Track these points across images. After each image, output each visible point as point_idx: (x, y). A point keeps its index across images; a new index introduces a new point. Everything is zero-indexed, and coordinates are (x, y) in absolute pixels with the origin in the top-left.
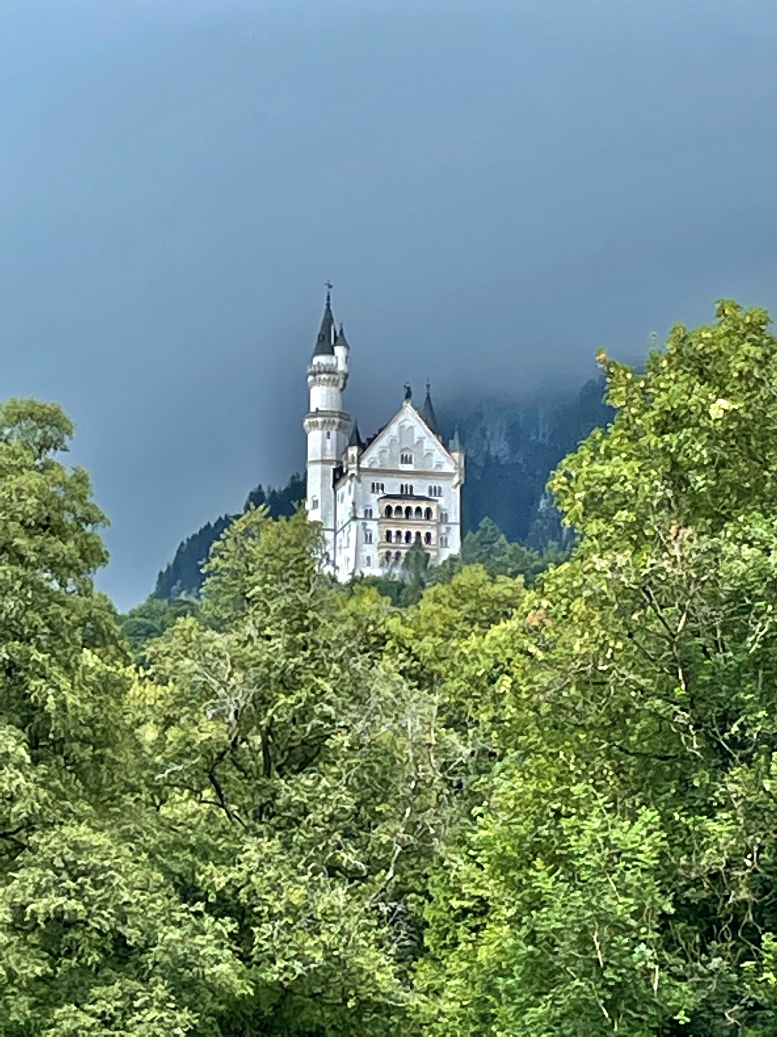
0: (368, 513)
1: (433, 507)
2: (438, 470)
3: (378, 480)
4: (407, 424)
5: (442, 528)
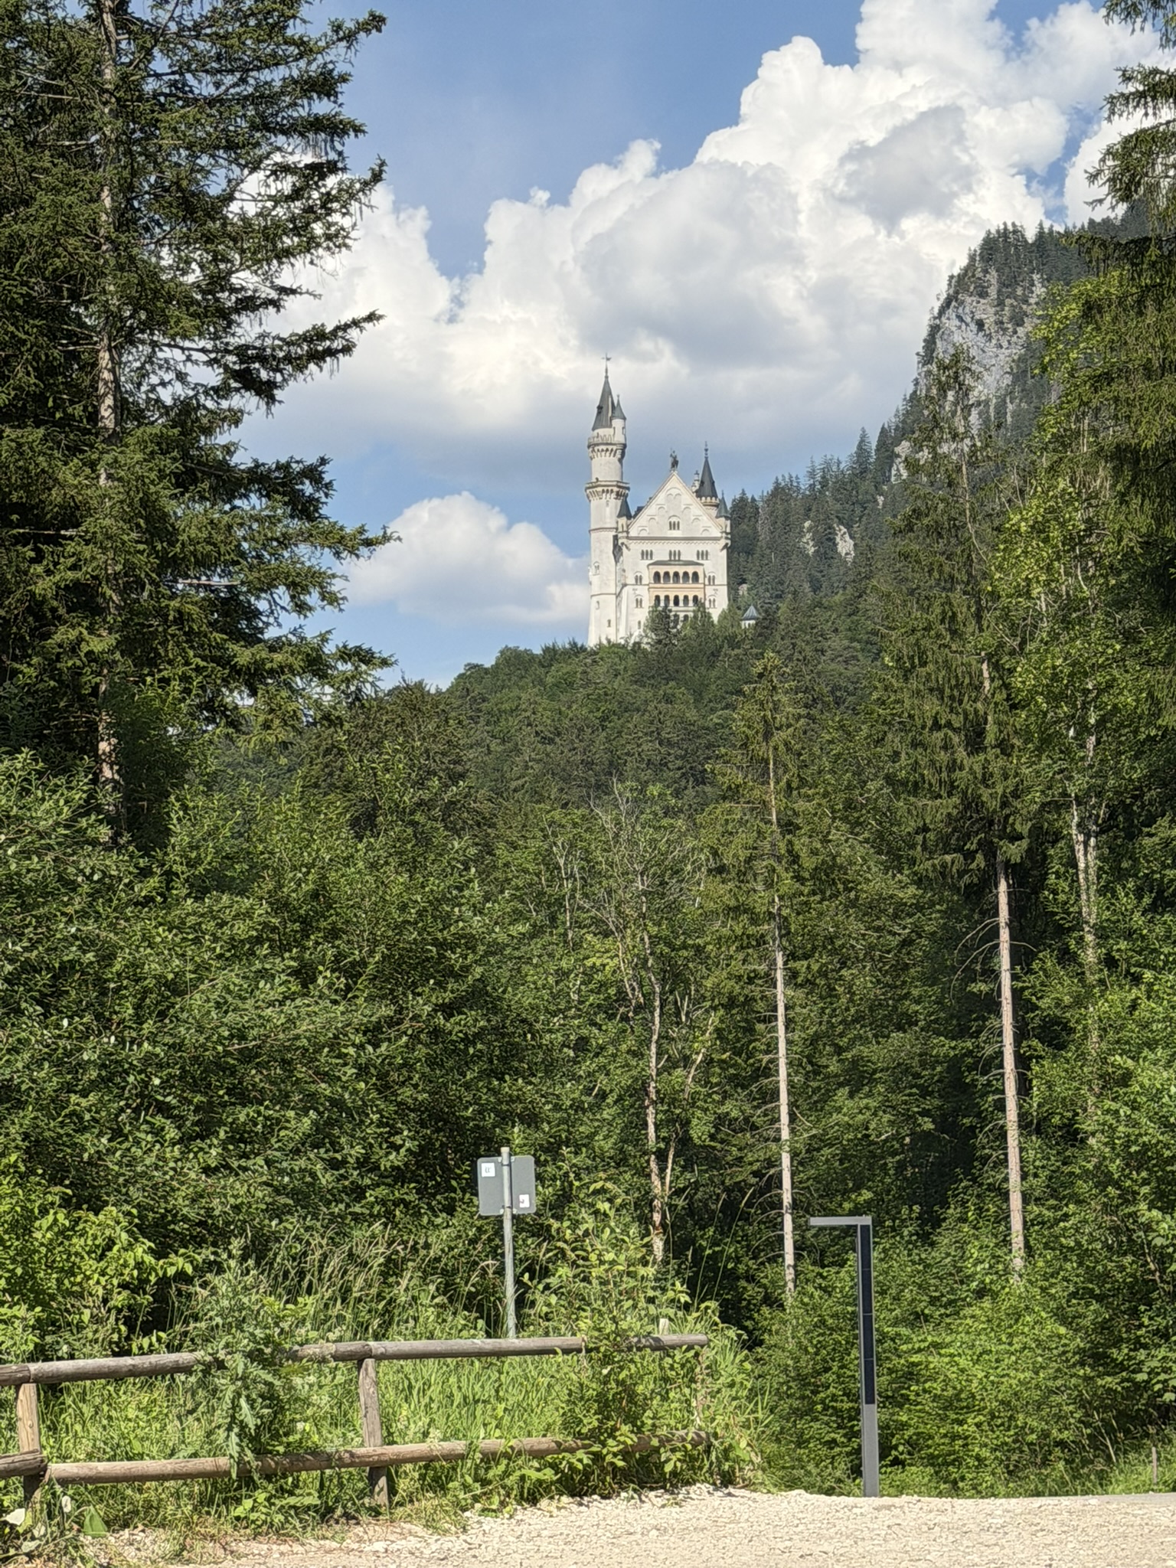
0: (639, 580)
1: (700, 570)
2: (705, 535)
3: (647, 546)
4: (674, 492)
5: (709, 590)
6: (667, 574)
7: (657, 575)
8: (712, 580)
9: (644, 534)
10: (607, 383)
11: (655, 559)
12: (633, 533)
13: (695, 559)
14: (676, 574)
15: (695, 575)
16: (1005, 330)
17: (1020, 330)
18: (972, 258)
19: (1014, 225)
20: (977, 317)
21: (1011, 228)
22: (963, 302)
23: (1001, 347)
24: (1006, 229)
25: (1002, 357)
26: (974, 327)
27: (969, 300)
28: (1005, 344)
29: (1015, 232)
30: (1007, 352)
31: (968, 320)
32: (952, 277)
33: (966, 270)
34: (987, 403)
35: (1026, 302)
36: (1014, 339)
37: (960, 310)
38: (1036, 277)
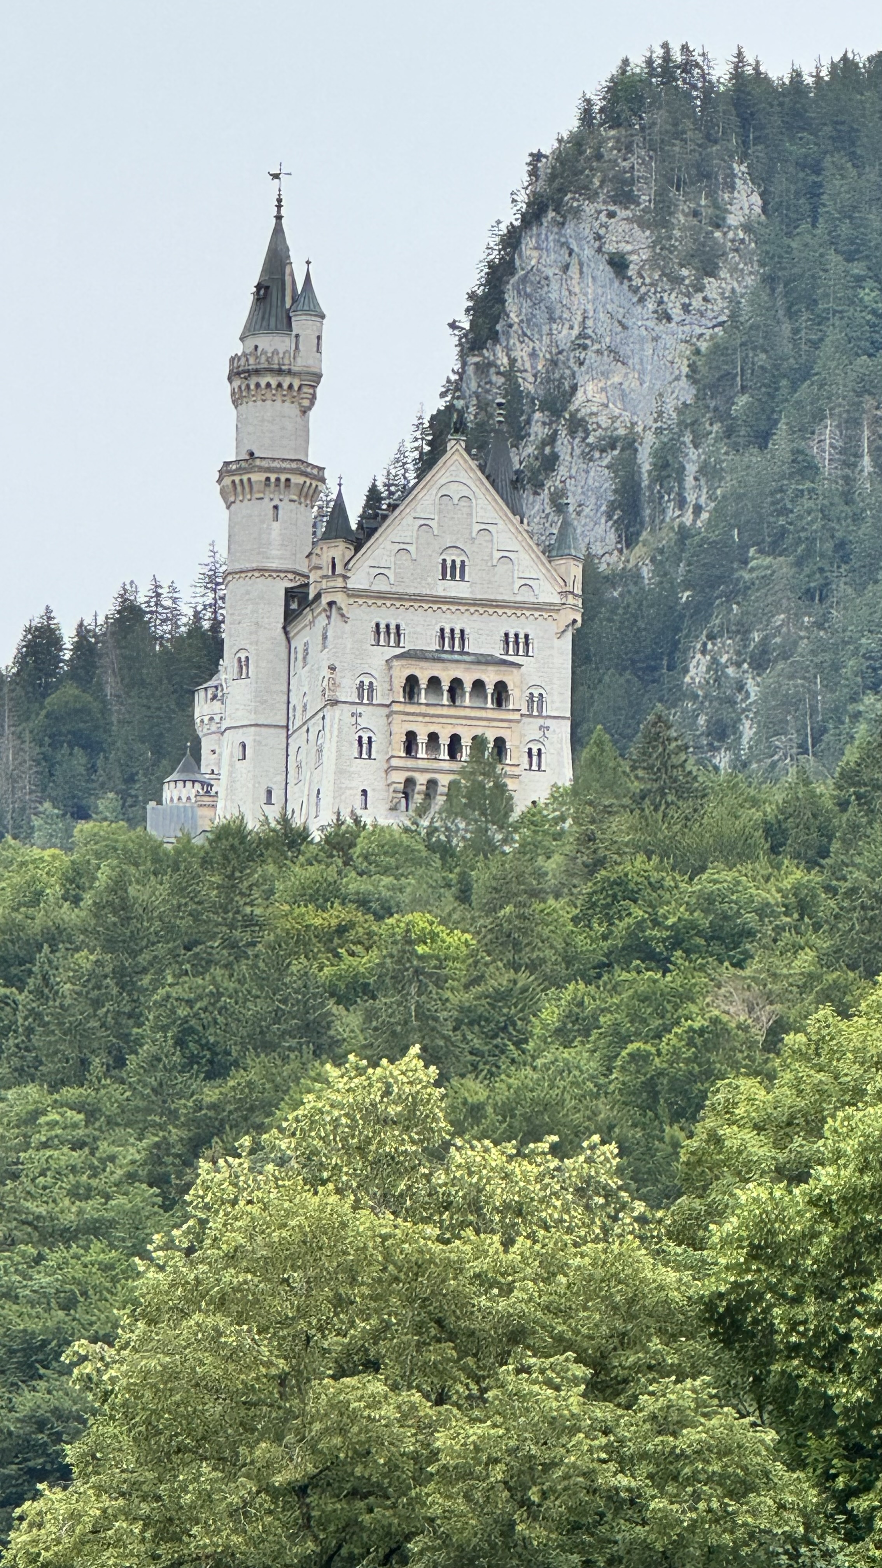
0: (366, 691)
1: (511, 679)
2: (526, 596)
3: (388, 616)
4: (456, 491)
5: (531, 729)
6: (434, 682)
7: (412, 683)
8: (536, 702)
9: (381, 586)
10: (278, 231)
11: (407, 644)
12: (359, 580)
13: (497, 651)
14: (456, 683)
15: (501, 689)
16: (677, 280)
17: (712, 286)
18: (587, 115)
19: (685, 48)
20: (610, 248)
21: (678, 57)
22: (577, 212)
23: (669, 319)
24: (667, 58)
25: (668, 340)
26: (604, 271)
27: (589, 208)
28: (676, 312)
29: (688, 66)
30: (682, 332)
31: (588, 252)
32: (537, 157)
33: (577, 142)
34: (630, 444)
35: (718, 223)
36: (697, 302)
37: (569, 230)
38: (740, 169)
